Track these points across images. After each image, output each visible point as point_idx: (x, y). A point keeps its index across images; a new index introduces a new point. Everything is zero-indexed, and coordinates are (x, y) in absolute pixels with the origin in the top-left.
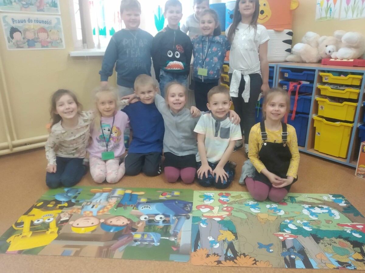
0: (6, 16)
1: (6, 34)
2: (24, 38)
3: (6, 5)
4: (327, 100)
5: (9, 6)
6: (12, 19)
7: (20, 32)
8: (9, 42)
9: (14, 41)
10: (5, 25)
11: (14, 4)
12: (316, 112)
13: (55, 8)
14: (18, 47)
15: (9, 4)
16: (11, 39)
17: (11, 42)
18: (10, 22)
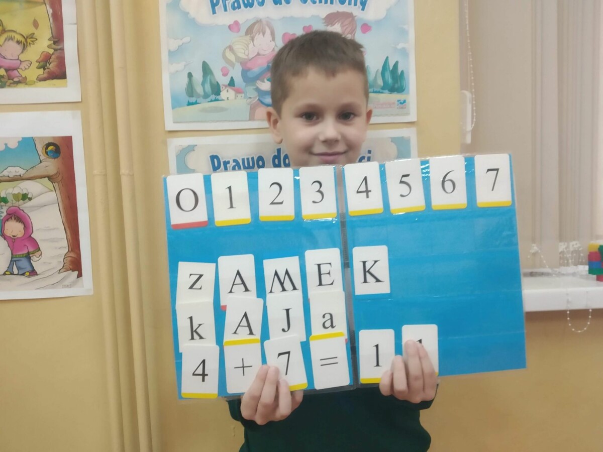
0: (191, 148)
3: (196, 103)
5: (206, 105)
13: (395, 97)
15: (206, 96)
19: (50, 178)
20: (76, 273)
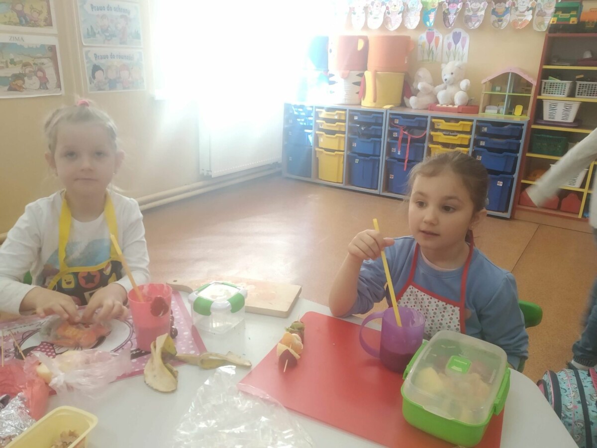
0: (89, 51)
1: (88, 73)
2: (105, 79)
3: (90, 37)
4: (439, 147)
6: (95, 54)
7: (103, 70)
8: (91, 83)
9: (95, 81)
10: (87, 63)
11: (97, 36)
13: (138, 40)
14: (100, 89)
15: (92, 36)
16: (93, 80)
17: (92, 83)
18: (93, 59)
19: (50, 58)
20: (59, 89)
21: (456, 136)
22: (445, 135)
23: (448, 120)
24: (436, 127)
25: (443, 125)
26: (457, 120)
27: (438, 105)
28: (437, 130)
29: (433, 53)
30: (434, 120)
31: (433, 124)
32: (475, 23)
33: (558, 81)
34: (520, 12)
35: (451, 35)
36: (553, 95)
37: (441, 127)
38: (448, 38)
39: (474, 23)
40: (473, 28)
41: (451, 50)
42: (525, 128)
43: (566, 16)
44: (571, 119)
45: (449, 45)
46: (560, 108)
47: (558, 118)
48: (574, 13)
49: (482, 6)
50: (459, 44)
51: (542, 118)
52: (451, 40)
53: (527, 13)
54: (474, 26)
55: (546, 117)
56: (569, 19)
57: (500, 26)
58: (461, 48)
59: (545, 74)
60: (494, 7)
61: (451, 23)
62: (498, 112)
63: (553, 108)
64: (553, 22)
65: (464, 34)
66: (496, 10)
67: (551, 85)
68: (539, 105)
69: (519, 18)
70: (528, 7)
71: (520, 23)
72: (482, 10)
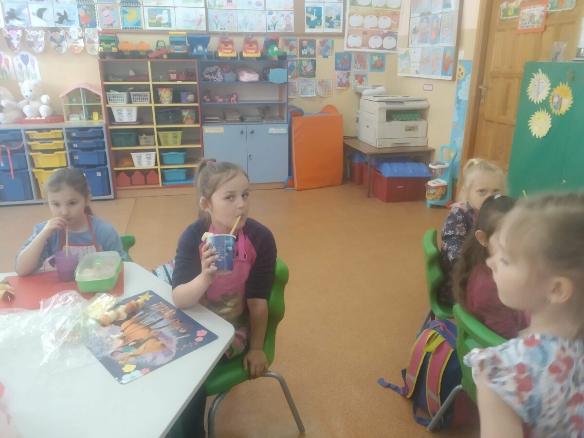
4: (39, 153)
12: (33, 165)
21: (52, 142)
22: (40, 143)
23: (40, 130)
24: (31, 138)
25: (37, 135)
26: (49, 130)
27: (27, 119)
28: (32, 140)
29: (6, 73)
30: (27, 132)
31: (27, 136)
32: (39, 48)
33: (117, 93)
34: (74, 40)
35: (19, 57)
36: (117, 103)
37: (35, 137)
38: (17, 60)
39: (37, 48)
40: (37, 52)
41: (23, 69)
42: (104, 129)
43: (108, 46)
44: (134, 119)
45: (20, 66)
46: (125, 112)
47: (126, 119)
48: (113, 44)
49: (40, 34)
50: (29, 65)
51: (114, 120)
52: (20, 61)
53: (79, 41)
54: (38, 50)
55: (117, 120)
56: (111, 49)
57: (61, 50)
58: (32, 69)
59: (107, 89)
60: (51, 35)
61: (16, 47)
62: (80, 119)
63: (120, 112)
64: (101, 50)
65: (31, 56)
66: (54, 38)
67: (114, 96)
68: (109, 112)
69: (75, 44)
70: (79, 36)
71: (76, 48)
72: (41, 37)
